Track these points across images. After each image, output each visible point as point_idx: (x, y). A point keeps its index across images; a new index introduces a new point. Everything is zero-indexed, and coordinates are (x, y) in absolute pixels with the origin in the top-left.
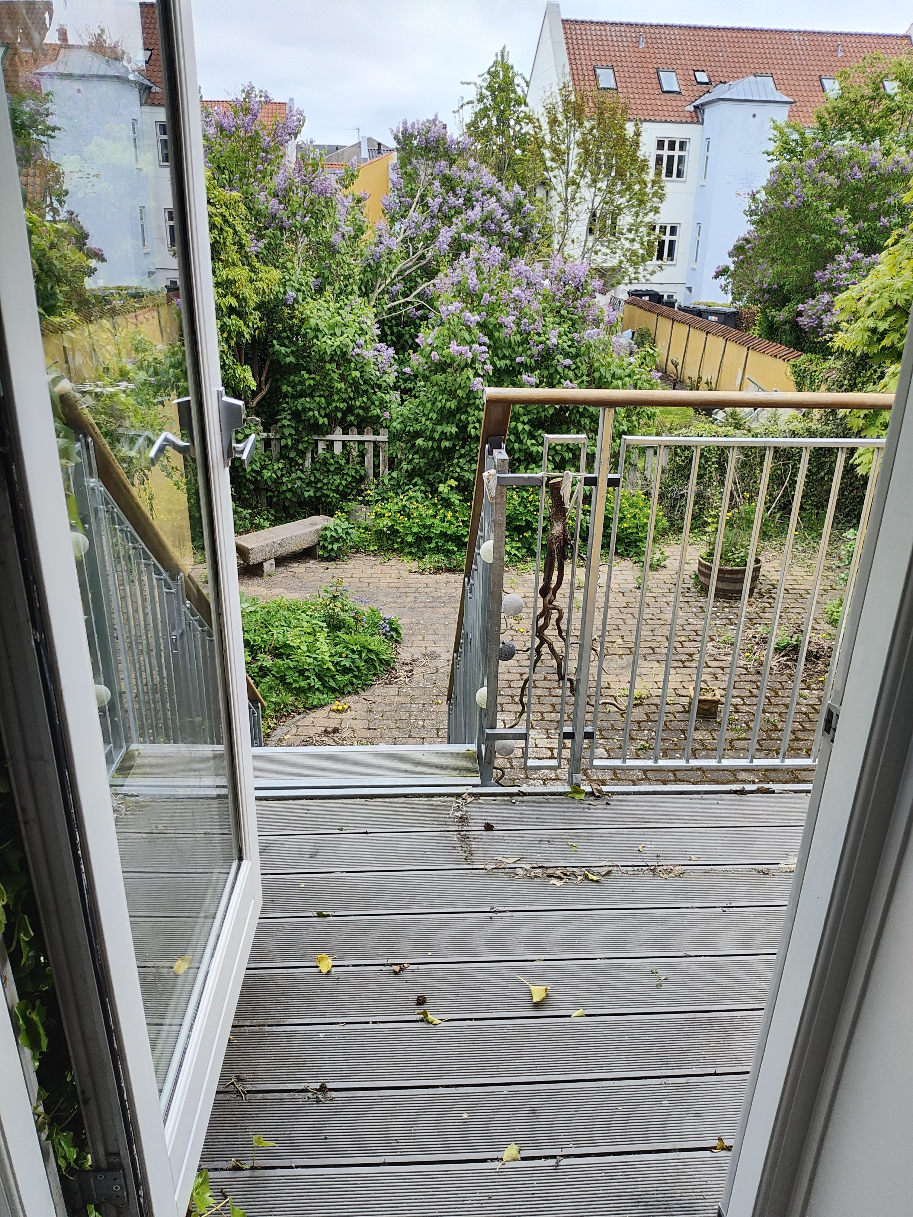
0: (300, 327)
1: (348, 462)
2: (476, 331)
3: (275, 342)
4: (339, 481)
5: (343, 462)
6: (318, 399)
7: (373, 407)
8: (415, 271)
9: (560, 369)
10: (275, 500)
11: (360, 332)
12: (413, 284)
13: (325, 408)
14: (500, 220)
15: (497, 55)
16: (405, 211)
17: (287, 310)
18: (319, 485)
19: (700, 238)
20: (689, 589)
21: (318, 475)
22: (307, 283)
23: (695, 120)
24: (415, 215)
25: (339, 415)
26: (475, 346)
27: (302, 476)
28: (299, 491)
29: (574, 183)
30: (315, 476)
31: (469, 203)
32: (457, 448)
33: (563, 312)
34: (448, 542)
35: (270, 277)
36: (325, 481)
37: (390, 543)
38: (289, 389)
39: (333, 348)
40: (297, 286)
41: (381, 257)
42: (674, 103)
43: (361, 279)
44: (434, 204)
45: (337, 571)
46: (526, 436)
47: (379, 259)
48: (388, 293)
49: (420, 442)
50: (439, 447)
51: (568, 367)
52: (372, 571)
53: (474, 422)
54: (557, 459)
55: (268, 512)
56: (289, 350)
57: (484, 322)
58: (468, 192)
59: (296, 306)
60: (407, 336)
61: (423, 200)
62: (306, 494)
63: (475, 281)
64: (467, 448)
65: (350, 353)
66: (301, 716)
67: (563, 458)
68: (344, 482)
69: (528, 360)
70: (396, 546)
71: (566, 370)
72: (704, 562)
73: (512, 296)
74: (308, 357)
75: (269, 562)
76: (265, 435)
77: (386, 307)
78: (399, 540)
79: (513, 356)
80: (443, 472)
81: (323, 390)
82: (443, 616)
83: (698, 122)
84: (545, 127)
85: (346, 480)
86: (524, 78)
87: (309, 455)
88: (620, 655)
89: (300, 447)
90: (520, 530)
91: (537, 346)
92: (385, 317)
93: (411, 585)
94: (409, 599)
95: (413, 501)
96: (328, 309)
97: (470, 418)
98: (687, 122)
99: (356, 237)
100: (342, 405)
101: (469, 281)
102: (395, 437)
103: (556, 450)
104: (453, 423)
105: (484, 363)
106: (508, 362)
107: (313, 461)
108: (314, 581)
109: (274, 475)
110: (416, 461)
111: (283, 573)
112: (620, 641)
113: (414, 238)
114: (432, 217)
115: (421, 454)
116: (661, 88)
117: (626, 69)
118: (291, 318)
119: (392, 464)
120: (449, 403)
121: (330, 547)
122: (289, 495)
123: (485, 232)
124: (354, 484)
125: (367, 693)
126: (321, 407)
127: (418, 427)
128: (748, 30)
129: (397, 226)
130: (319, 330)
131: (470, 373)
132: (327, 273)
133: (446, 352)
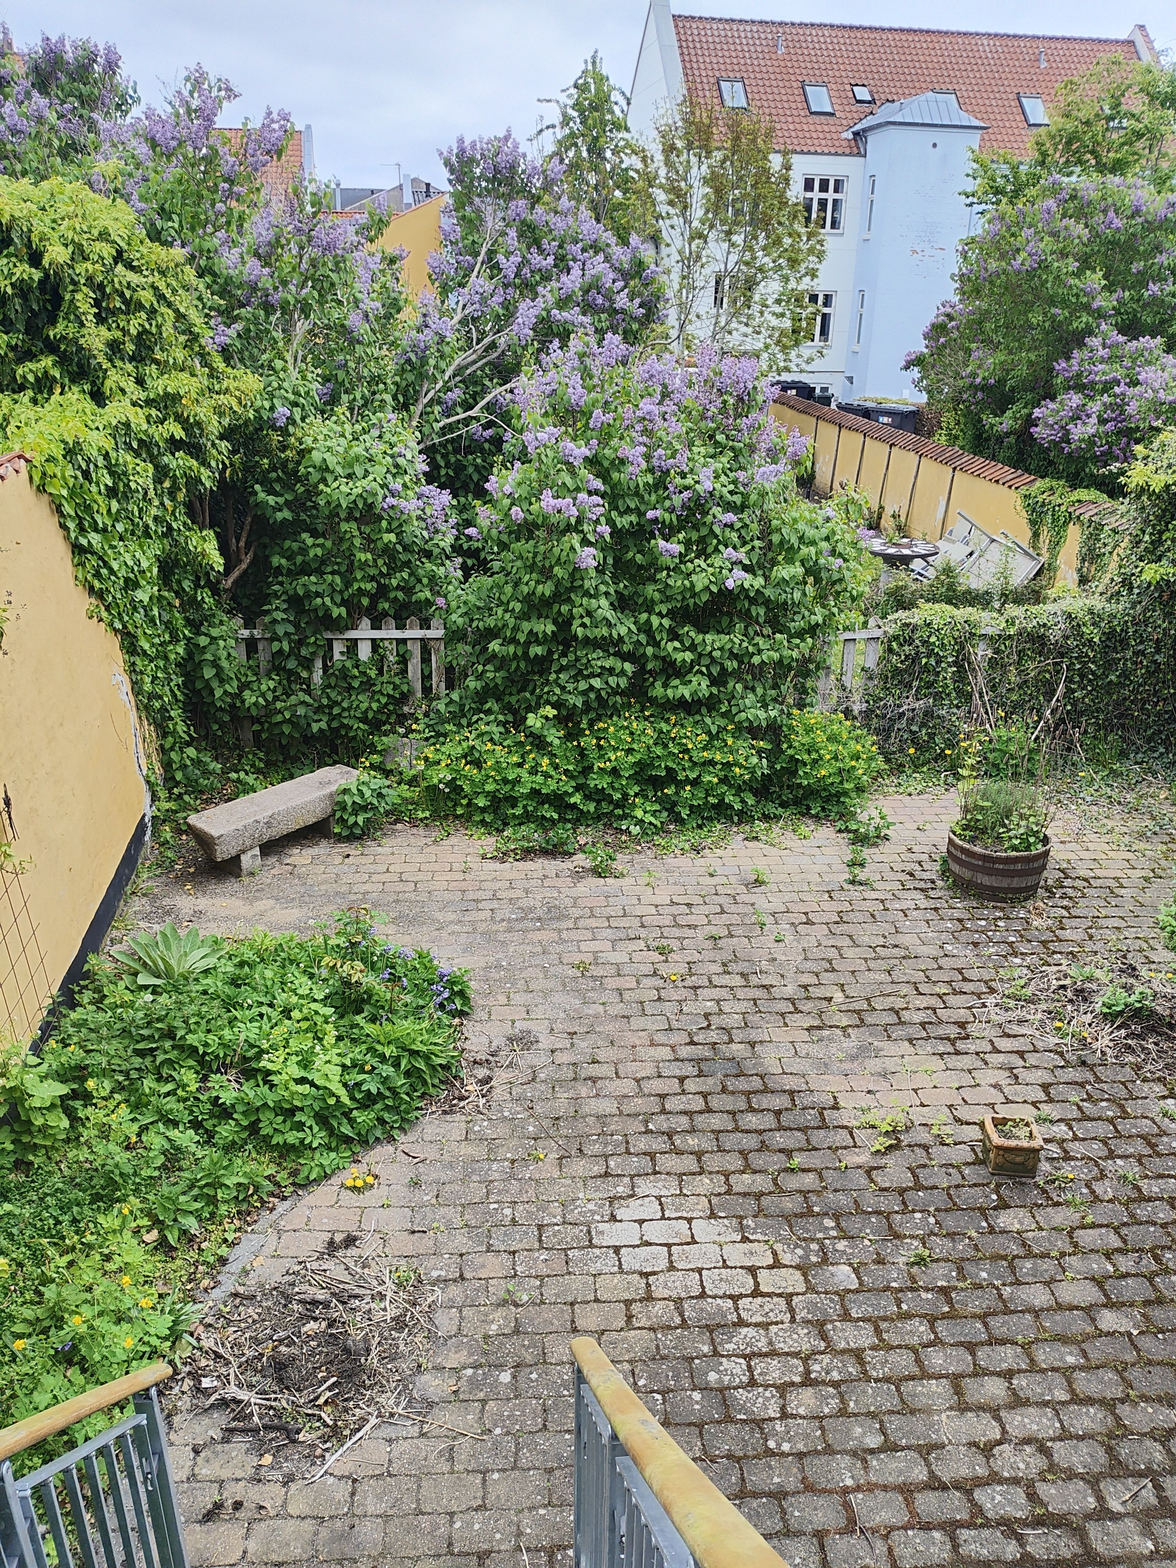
0: (299, 463)
1: (381, 672)
2: (583, 473)
3: (257, 487)
4: (366, 705)
5: (373, 673)
6: (329, 578)
7: (418, 587)
8: (482, 369)
9: (717, 530)
10: (264, 736)
11: (394, 471)
12: (479, 388)
13: (341, 592)
14: (610, 289)
15: (586, 62)
16: (464, 277)
17: (276, 437)
18: (336, 711)
19: (864, 311)
20: (933, 882)
21: (333, 695)
22: (307, 393)
23: (855, 151)
24: (479, 282)
25: (365, 601)
26: (582, 496)
27: (307, 699)
28: (303, 722)
29: (700, 236)
30: (328, 697)
31: (562, 263)
32: (556, 656)
33: (720, 437)
34: (543, 803)
35: (243, 387)
36: (345, 705)
37: (450, 804)
38: (284, 562)
39: (352, 498)
40: (291, 397)
41: (427, 348)
42: (826, 128)
43: (396, 384)
44: (509, 265)
45: (364, 860)
46: (665, 637)
47: (424, 351)
48: (439, 403)
49: (494, 646)
50: (526, 653)
51: (731, 526)
52: (420, 858)
53: (582, 617)
54: (715, 670)
55: (255, 755)
56: (281, 500)
57: (595, 456)
58: (561, 247)
59: (291, 429)
60: (471, 470)
61: (490, 260)
62: (315, 727)
63: (580, 390)
64: (572, 657)
65: (380, 504)
66: (287, 1204)
67: (723, 669)
68: (375, 706)
69: (667, 516)
70: (460, 811)
71: (728, 530)
72: (957, 840)
73: (639, 413)
74: (314, 507)
75: (250, 854)
76: (246, 633)
77: (437, 426)
78: (464, 802)
79: (643, 508)
80: (532, 693)
81: (338, 564)
82: (539, 949)
83: (859, 154)
84: (659, 157)
85: (378, 701)
86: (623, 93)
87: (319, 664)
88: (844, 1029)
89: (304, 652)
90: (657, 783)
91: (681, 492)
92: (436, 441)
93: (485, 885)
94: (482, 915)
95: (486, 738)
96: (343, 435)
97: (575, 610)
98: (844, 154)
99: (388, 316)
100: (369, 586)
101: (570, 390)
102: (454, 636)
103: (712, 658)
104: (547, 617)
105: (597, 522)
106: (633, 518)
107: (325, 671)
108: (325, 882)
109: (261, 700)
110: (490, 675)
111: (275, 868)
112: (839, 996)
113: (479, 318)
114: (506, 286)
115: (497, 663)
116: (809, 108)
117: (761, 83)
118: (284, 448)
119: (452, 678)
120: (540, 588)
121: (352, 820)
122: (287, 729)
123: (588, 308)
124: (391, 708)
125: (411, 1137)
126: (334, 590)
127: (491, 622)
128: (921, 31)
129: (452, 298)
130: (327, 469)
131: (575, 539)
132: (341, 375)
133: (534, 508)
